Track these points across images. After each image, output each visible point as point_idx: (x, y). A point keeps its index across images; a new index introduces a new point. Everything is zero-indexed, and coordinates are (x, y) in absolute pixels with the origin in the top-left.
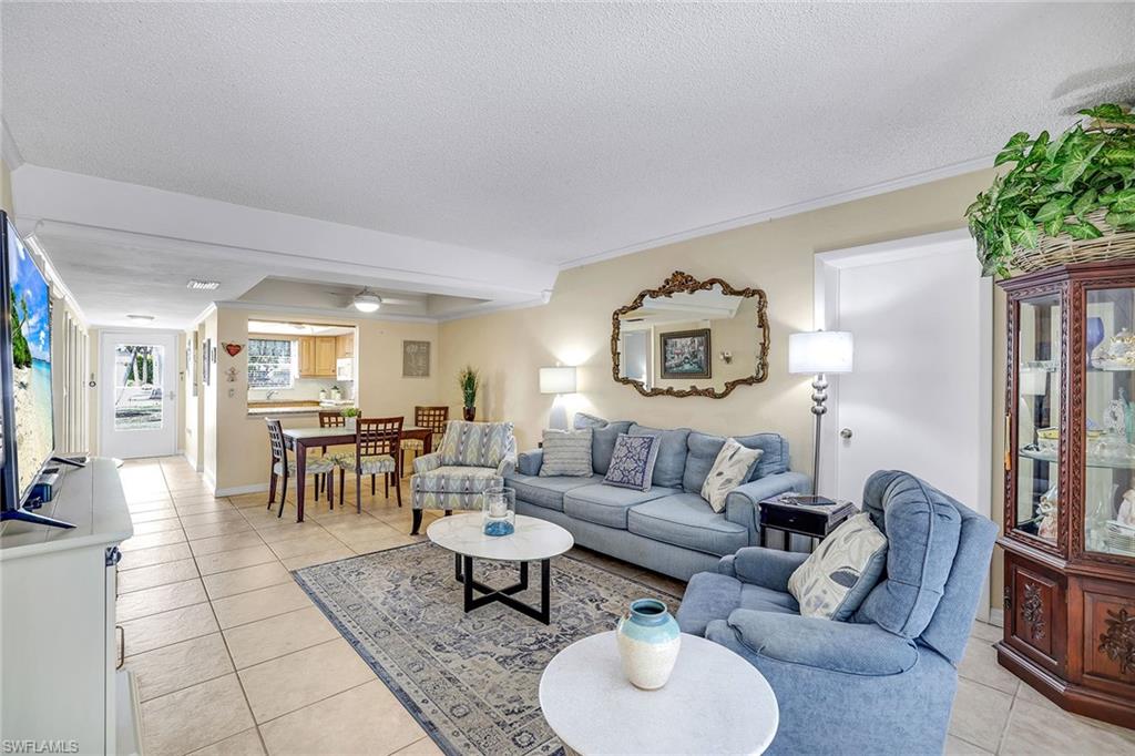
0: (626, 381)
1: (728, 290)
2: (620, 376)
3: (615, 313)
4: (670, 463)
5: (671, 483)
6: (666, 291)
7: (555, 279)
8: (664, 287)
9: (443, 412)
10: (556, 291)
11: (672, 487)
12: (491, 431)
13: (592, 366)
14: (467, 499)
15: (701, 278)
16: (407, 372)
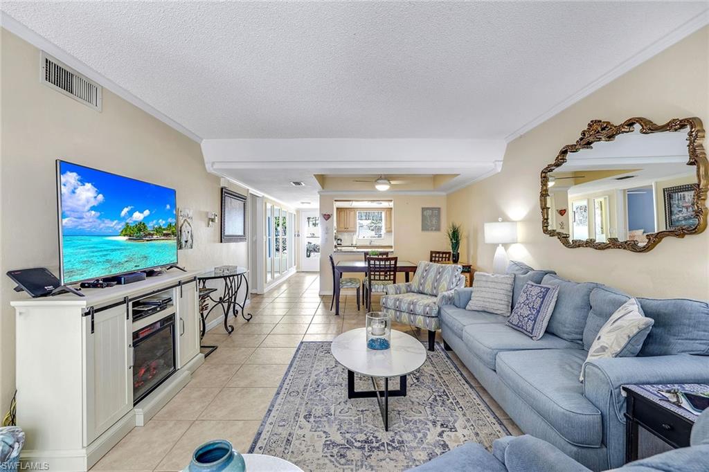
0: (552, 233)
1: (649, 127)
2: (549, 228)
3: (543, 172)
4: (568, 316)
5: (570, 337)
6: (585, 142)
7: (504, 152)
8: (581, 139)
9: (447, 256)
10: (505, 161)
11: (572, 341)
12: (443, 271)
13: (528, 220)
14: (412, 318)
15: (617, 122)
16: (424, 228)
